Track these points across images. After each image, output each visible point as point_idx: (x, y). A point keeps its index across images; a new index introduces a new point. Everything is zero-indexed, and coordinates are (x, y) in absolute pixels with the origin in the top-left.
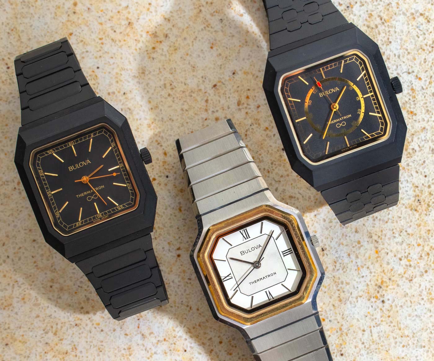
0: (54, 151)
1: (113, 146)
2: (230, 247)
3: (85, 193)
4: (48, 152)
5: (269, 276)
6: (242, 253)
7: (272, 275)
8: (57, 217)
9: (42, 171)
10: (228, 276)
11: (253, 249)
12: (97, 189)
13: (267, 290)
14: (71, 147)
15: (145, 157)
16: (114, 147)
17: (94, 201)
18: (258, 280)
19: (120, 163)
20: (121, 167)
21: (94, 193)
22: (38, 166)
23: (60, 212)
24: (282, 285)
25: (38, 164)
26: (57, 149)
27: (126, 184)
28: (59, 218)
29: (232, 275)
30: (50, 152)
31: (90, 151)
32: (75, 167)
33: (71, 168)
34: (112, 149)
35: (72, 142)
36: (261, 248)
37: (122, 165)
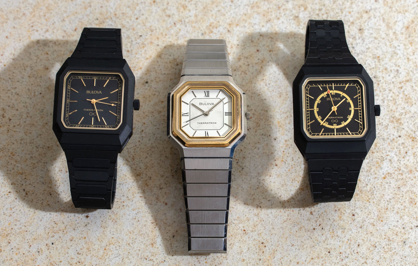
0: (83, 78)
1: (119, 89)
2: (195, 98)
3: (90, 110)
4: (79, 77)
5: (211, 123)
6: (201, 104)
7: (213, 123)
8: (66, 116)
9: (70, 86)
10: (186, 114)
11: (208, 104)
12: (98, 110)
13: (207, 131)
14: (94, 80)
15: (136, 105)
16: (120, 91)
17: (93, 116)
18: (204, 123)
19: (119, 101)
20: (118, 103)
21: (95, 112)
22: (69, 82)
23: (70, 114)
24: (217, 131)
25: (70, 81)
26: (85, 77)
27: (117, 114)
28: (67, 118)
29: (189, 114)
30: (80, 77)
31: (104, 86)
32: (91, 92)
33: (88, 92)
34: (118, 91)
35: (96, 77)
36: (213, 105)
37: (120, 103)
